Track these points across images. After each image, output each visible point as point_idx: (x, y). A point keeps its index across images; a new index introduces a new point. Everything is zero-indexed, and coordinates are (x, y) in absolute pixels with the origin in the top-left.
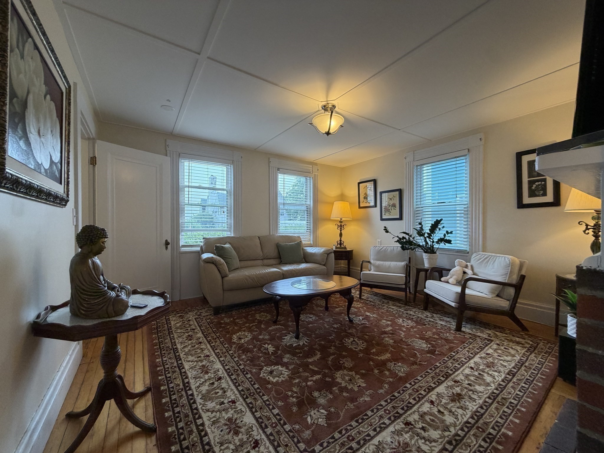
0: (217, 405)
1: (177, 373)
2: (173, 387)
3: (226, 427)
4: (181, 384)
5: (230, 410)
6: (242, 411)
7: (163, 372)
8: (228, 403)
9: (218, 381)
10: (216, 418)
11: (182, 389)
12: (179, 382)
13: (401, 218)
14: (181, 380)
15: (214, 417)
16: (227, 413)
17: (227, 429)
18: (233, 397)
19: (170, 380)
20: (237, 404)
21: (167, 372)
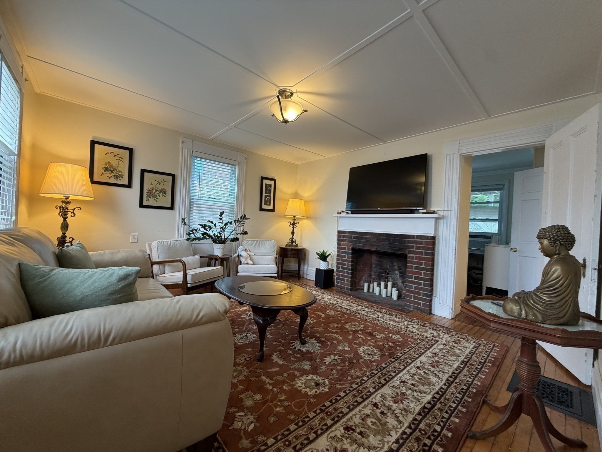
0: (388, 416)
1: (427, 421)
2: (446, 412)
3: (403, 401)
4: (436, 407)
5: (386, 405)
6: (381, 396)
7: (439, 439)
8: (380, 409)
9: (353, 430)
10: (401, 412)
11: (441, 403)
12: (436, 411)
13: (172, 208)
14: (432, 411)
15: (401, 413)
16: (392, 406)
17: (405, 401)
18: (370, 407)
19: (442, 421)
20: (377, 401)
21: (436, 434)
